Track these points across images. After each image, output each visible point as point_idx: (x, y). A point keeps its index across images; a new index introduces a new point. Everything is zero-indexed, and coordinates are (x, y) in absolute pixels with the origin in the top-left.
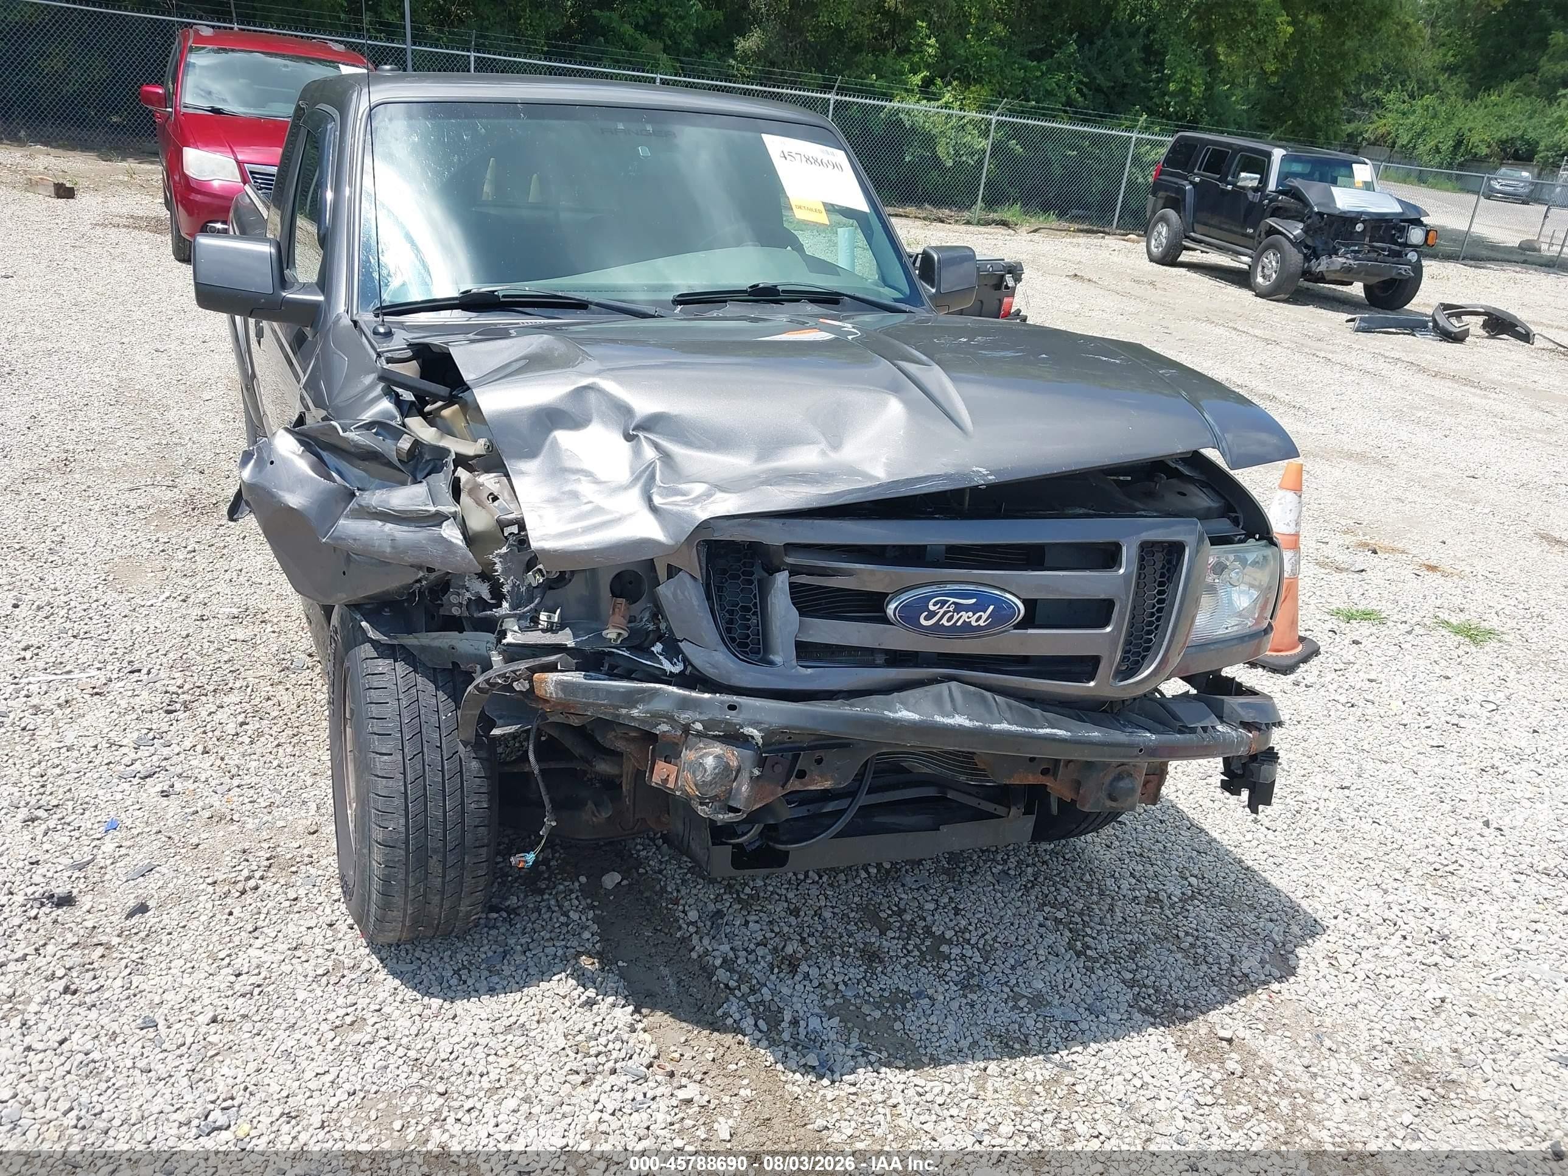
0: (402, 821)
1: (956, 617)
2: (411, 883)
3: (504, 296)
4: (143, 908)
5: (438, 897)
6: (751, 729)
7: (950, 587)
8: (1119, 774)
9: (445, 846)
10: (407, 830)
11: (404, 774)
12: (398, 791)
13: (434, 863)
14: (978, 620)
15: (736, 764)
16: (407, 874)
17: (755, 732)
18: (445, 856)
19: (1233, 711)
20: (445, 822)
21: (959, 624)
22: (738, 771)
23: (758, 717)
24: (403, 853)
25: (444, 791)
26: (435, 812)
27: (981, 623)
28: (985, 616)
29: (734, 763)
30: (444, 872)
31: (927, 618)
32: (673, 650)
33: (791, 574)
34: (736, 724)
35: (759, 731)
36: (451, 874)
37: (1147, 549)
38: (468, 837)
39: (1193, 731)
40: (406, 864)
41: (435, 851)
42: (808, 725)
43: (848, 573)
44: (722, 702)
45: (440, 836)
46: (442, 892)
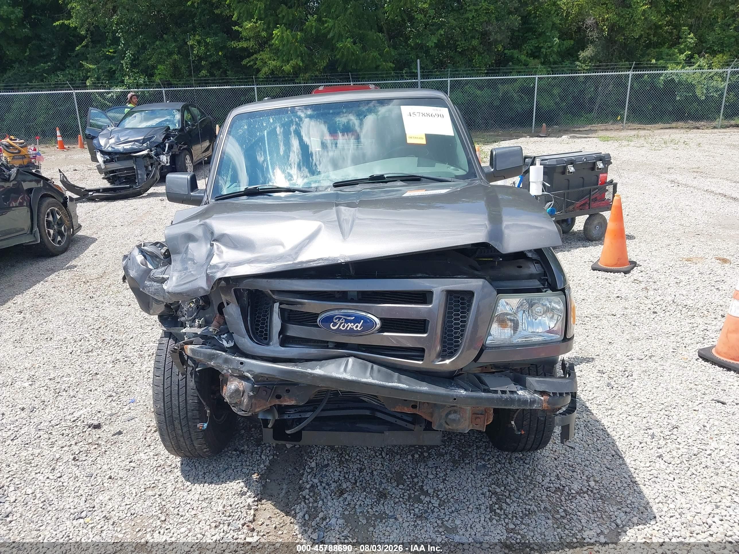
0: (162, 404)
1: (346, 326)
2: (170, 431)
3: (261, 189)
4: (120, 433)
5: (182, 438)
6: (247, 374)
7: (343, 311)
8: (450, 411)
9: (180, 416)
10: (164, 408)
11: (164, 385)
12: (161, 392)
13: (176, 423)
14: (357, 327)
15: (242, 389)
16: (167, 427)
17: (249, 375)
18: (180, 421)
19: (531, 384)
20: (179, 407)
21: (348, 329)
22: (244, 392)
23: (251, 369)
24: (164, 417)
25: (178, 393)
26: (175, 402)
27: (358, 328)
28: (359, 325)
29: (241, 389)
30: (181, 428)
31: (333, 326)
32: (230, 337)
33: (280, 304)
34: (242, 371)
35: (251, 375)
36: (185, 430)
37: (450, 294)
38: (190, 414)
39: (496, 392)
40: (166, 422)
41: (176, 418)
42: (271, 373)
43: (301, 304)
44: (238, 361)
45: (177, 412)
46: (183, 436)
